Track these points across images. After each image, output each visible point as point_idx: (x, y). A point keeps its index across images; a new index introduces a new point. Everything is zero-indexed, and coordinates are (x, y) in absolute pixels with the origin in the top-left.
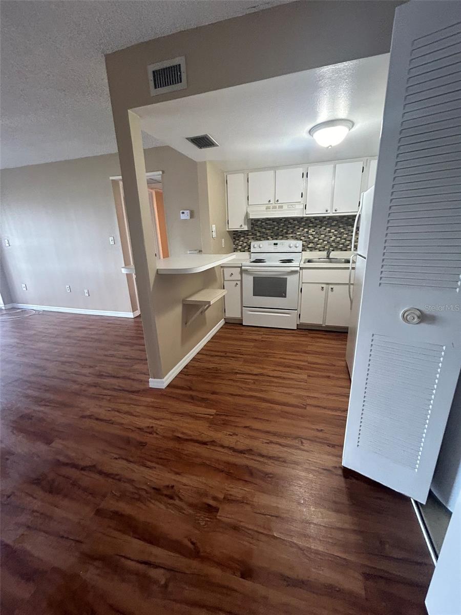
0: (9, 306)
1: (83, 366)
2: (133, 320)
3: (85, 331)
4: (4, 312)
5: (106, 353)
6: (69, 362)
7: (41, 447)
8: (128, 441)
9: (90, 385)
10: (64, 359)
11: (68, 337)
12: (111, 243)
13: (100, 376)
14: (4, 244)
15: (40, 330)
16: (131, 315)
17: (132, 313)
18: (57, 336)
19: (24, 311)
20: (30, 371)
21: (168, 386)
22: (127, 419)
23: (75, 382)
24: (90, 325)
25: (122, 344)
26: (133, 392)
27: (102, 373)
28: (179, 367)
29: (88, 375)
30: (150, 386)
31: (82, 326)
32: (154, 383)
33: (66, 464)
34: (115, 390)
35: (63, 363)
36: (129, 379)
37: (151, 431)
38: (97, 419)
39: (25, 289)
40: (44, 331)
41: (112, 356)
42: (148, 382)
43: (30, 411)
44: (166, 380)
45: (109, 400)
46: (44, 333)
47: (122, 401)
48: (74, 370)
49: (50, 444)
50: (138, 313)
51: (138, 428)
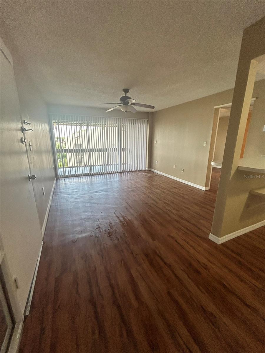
0: (149, 169)
1: (174, 209)
2: (204, 191)
3: (177, 190)
4: (147, 172)
5: (186, 206)
6: (168, 204)
7: (150, 240)
8: (190, 264)
9: (175, 220)
10: (166, 201)
11: (169, 191)
12: (204, 145)
13: (181, 217)
14: (154, 142)
15: (158, 183)
16: (203, 188)
17: (204, 188)
18: (164, 189)
19: (154, 173)
20: (152, 202)
21: (223, 244)
22: (192, 251)
23: (169, 215)
24: (180, 188)
25: (196, 204)
26: (198, 236)
27: (182, 217)
28: (233, 235)
29: (175, 214)
30: (209, 238)
31: (176, 187)
32: (212, 237)
33: (159, 256)
34: (187, 229)
35: (165, 203)
36: (197, 227)
37: (206, 267)
38: (176, 241)
39: (156, 163)
40: (160, 184)
41: (189, 209)
42: (209, 235)
43: (149, 220)
44: (222, 240)
45: (184, 234)
46: (159, 185)
47: (191, 238)
48: (169, 209)
49: (154, 241)
50: (208, 188)
51: (197, 260)
